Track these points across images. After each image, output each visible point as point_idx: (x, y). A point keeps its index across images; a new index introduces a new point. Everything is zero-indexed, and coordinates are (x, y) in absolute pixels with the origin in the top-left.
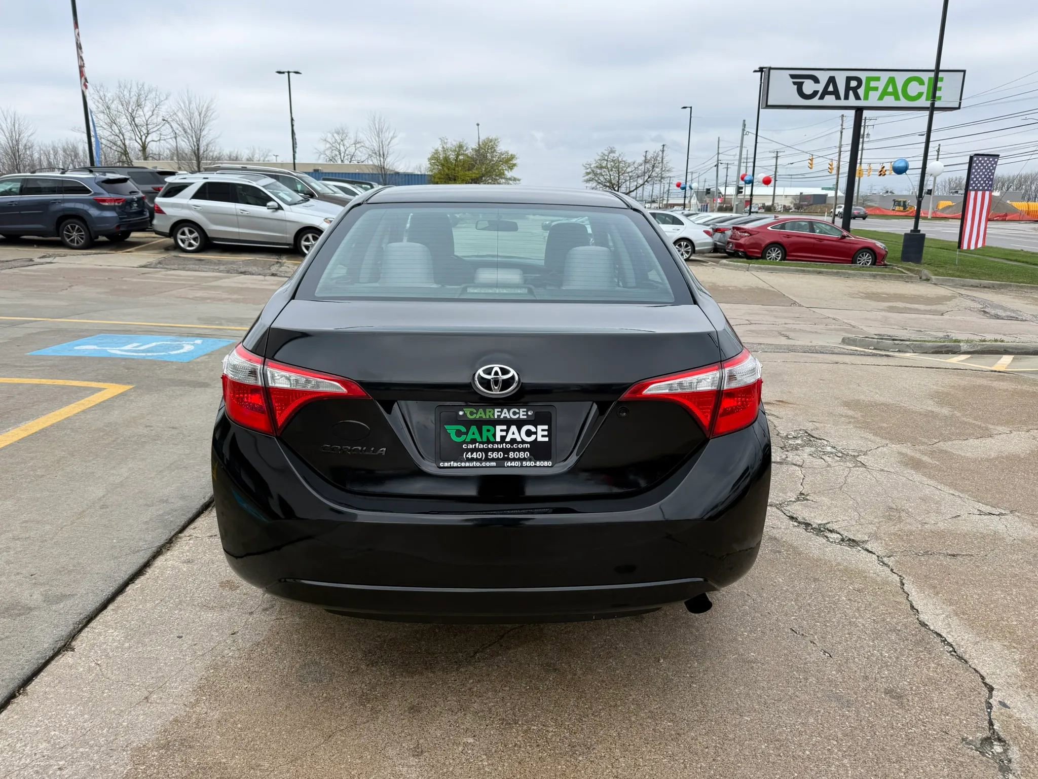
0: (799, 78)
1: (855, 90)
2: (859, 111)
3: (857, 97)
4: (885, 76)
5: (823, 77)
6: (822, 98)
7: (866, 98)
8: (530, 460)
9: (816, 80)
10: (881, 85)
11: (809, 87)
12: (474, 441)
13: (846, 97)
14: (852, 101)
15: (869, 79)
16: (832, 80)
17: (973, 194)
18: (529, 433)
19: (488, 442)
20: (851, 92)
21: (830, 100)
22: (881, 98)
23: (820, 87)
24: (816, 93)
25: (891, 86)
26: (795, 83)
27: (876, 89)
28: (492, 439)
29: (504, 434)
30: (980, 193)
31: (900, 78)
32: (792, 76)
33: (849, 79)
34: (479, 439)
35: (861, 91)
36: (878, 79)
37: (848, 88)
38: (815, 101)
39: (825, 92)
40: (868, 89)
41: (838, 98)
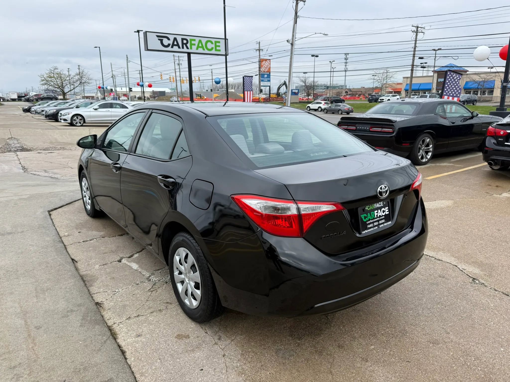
0: (161, 37)
1: (186, 44)
2: (189, 54)
3: (187, 48)
4: (197, 39)
5: (172, 38)
6: (172, 47)
7: (191, 49)
8: (386, 223)
9: (169, 39)
10: (196, 43)
11: (166, 42)
12: (369, 220)
13: (183, 48)
14: (185, 50)
15: (191, 40)
16: (175, 39)
17: (246, 92)
18: (384, 211)
19: (374, 219)
20: (184, 45)
21: (176, 48)
22: (197, 49)
23: (171, 42)
24: (169, 45)
25: (200, 44)
26: (159, 39)
27: (194, 45)
30: (249, 92)
31: (204, 41)
32: (158, 36)
33: (183, 39)
34: (371, 219)
35: (188, 45)
36: (194, 40)
37: (183, 44)
38: (169, 49)
39: (173, 45)
40: (191, 45)
41: (179, 47)
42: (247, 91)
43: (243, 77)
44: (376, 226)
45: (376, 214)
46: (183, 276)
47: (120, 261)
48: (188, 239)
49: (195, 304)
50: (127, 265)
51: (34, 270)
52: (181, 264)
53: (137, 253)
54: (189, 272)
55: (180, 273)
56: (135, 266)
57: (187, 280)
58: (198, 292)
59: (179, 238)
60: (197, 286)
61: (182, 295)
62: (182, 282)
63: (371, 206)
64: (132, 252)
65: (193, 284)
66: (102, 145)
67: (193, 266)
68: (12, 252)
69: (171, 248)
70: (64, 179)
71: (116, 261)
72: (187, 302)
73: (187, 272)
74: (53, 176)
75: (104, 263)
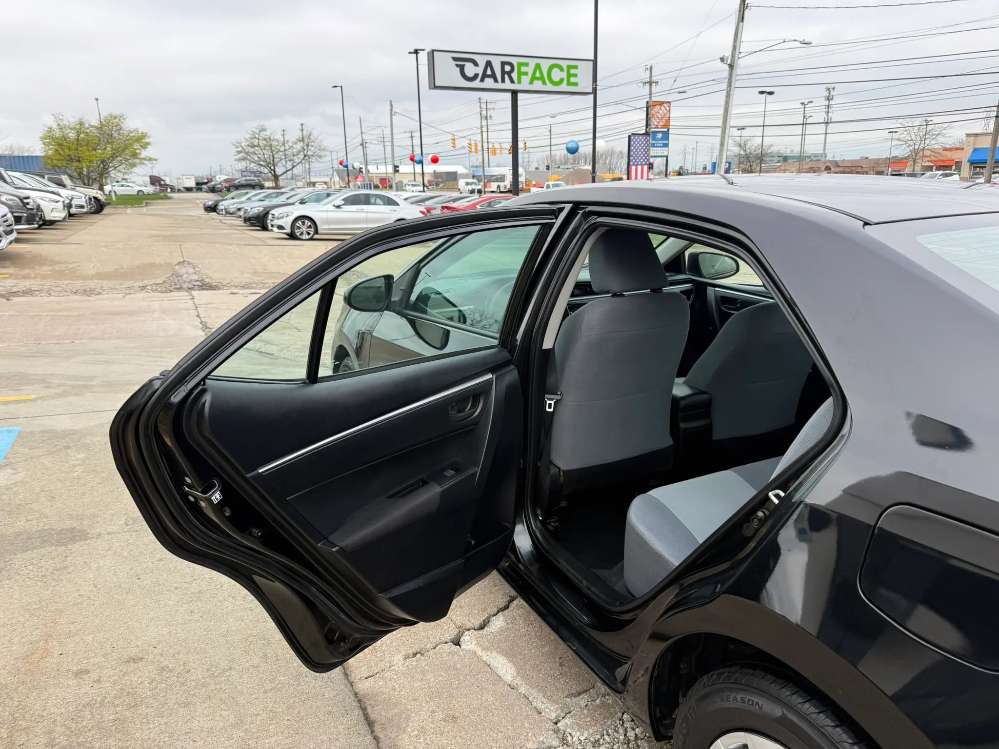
0: (461, 61)
1: (509, 74)
2: (515, 93)
3: (512, 81)
4: (532, 63)
5: (482, 61)
6: (482, 80)
7: (519, 82)
9: (476, 64)
10: (530, 70)
11: (470, 70)
13: (503, 81)
15: (520, 65)
16: (489, 64)
17: (633, 168)
20: (506, 76)
21: (489, 83)
22: (531, 83)
23: (480, 70)
24: (476, 76)
25: (538, 72)
26: (457, 66)
27: (526, 74)
30: (639, 168)
31: (545, 65)
32: (455, 59)
33: (503, 64)
35: (514, 75)
36: (527, 65)
37: (503, 72)
39: (485, 76)
40: (520, 74)
41: (496, 81)
42: (637, 165)
43: (629, 137)
47: (457, 642)
50: (479, 658)
51: (231, 669)
53: (498, 612)
64: (485, 609)
66: (404, 302)
68: (176, 588)
71: (446, 643)
74: (263, 350)
75: (416, 648)
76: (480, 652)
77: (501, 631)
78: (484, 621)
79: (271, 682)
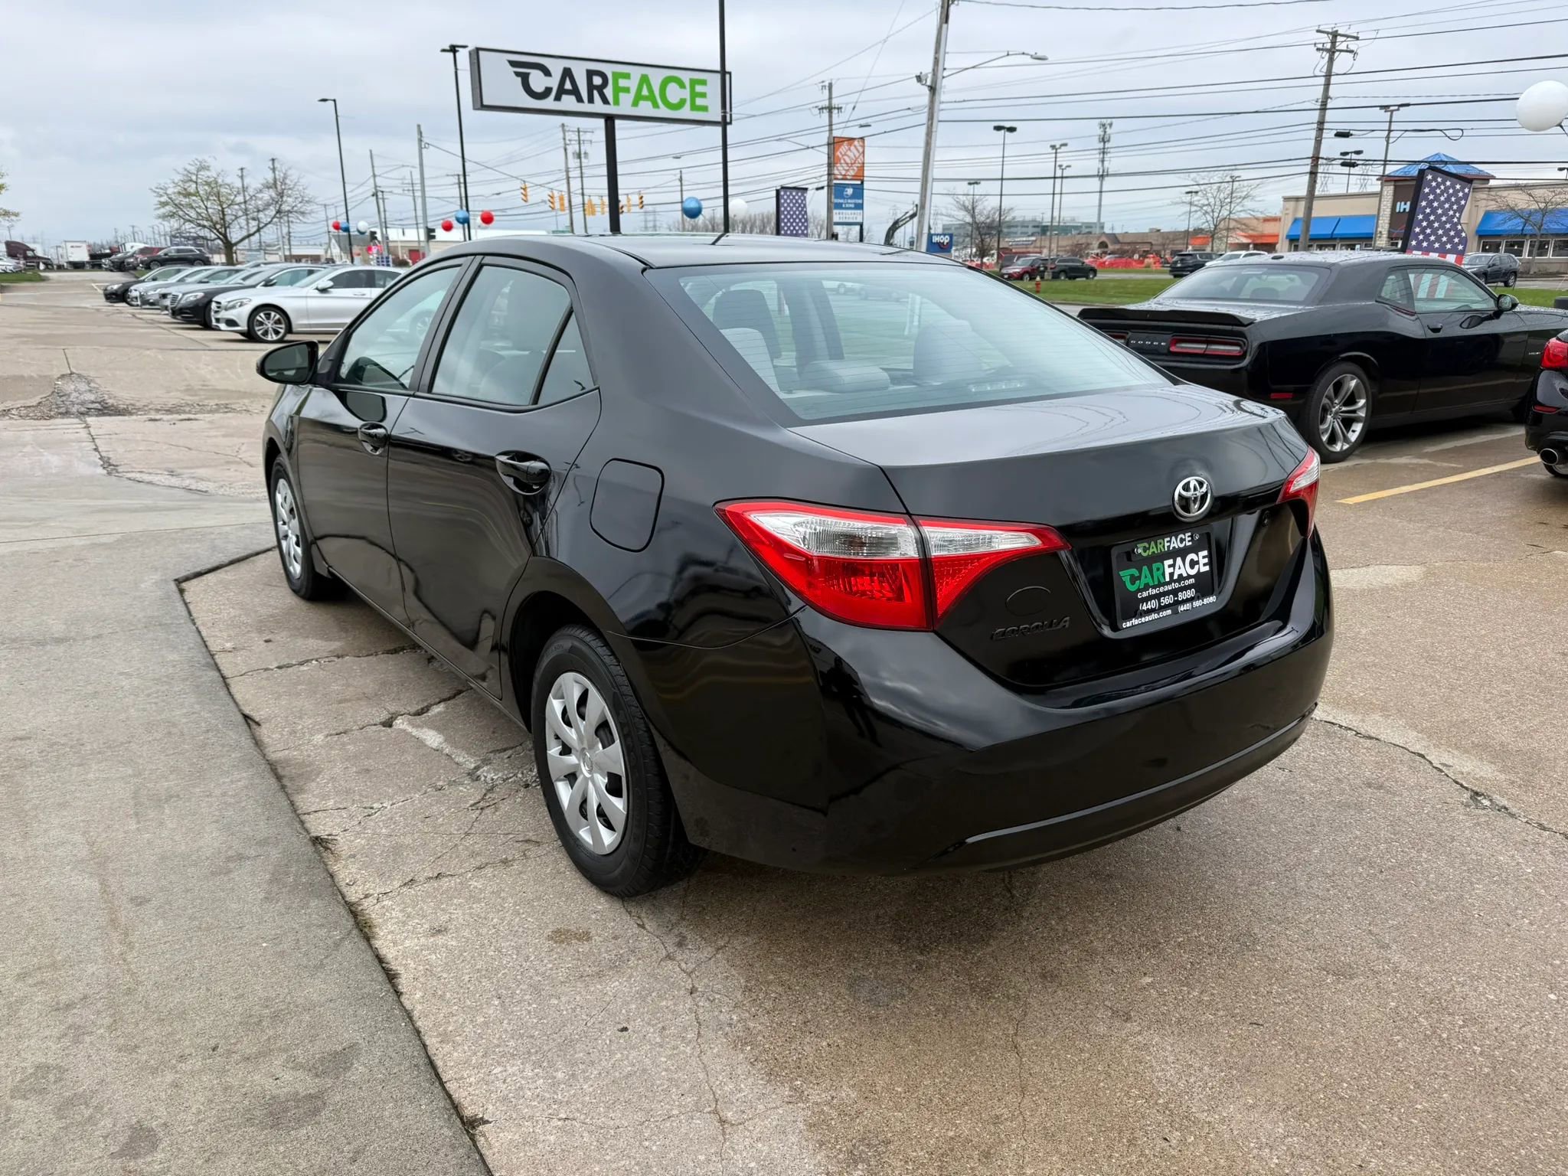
0: (524, 66)
1: (601, 89)
2: (610, 120)
3: (605, 101)
4: (636, 73)
6: (558, 98)
7: (617, 103)
8: (1198, 599)
9: (547, 73)
10: (633, 84)
11: (538, 81)
12: (1147, 587)
13: (591, 100)
14: (598, 106)
15: (617, 75)
16: (567, 73)
18: (1193, 564)
19: (1160, 585)
20: (595, 93)
21: (568, 102)
22: (635, 104)
23: (553, 82)
24: (548, 91)
25: (645, 86)
26: (517, 74)
27: (627, 90)
28: (1162, 581)
29: (1171, 570)
31: (656, 77)
32: (513, 64)
33: (590, 74)
34: (1151, 584)
35: (608, 92)
36: (627, 76)
37: (591, 87)
38: (549, 103)
39: (561, 92)
40: (618, 90)
41: (580, 100)
43: (778, 192)
44: (1166, 607)
45: (1168, 571)
46: (572, 759)
47: (388, 724)
48: (587, 644)
49: (608, 839)
50: (410, 734)
51: (130, 742)
52: (568, 724)
53: (439, 702)
54: (592, 747)
55: (566, 750)
56: (433, 738)
57: (585, 769)
58: (618, 805)
59: (562, 643)
60: (614, 788)
61: (572, 816)
62: (571, 778)
63: (1153, 544)
64: (426, 700)
65: (602, 781)
66: (333, 375)
67: (602, 727)
68: (66, 690)
69: (538, 675)
70: (226, 493)
71: (375, 725)
72: (585, 835)
73: (585, 745)
74: (193, 487)
75: (341, 729)
76: (410, 729)
77: (439, 713)
78: (422, 709)
79: (174, 749)
